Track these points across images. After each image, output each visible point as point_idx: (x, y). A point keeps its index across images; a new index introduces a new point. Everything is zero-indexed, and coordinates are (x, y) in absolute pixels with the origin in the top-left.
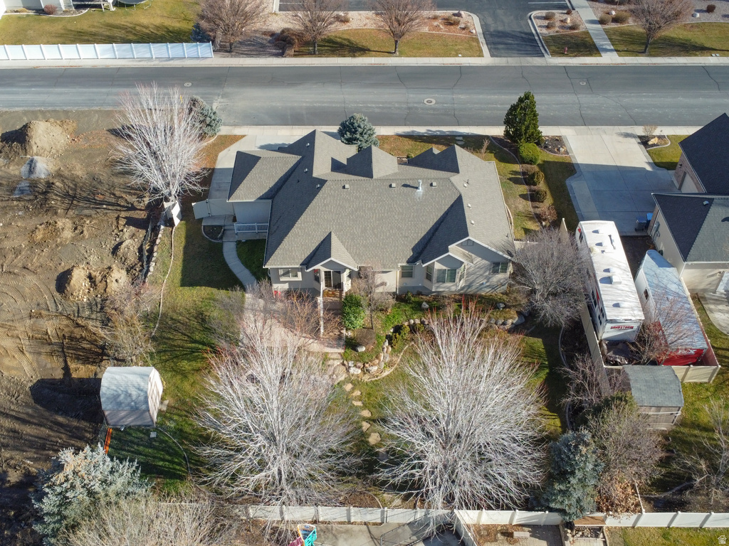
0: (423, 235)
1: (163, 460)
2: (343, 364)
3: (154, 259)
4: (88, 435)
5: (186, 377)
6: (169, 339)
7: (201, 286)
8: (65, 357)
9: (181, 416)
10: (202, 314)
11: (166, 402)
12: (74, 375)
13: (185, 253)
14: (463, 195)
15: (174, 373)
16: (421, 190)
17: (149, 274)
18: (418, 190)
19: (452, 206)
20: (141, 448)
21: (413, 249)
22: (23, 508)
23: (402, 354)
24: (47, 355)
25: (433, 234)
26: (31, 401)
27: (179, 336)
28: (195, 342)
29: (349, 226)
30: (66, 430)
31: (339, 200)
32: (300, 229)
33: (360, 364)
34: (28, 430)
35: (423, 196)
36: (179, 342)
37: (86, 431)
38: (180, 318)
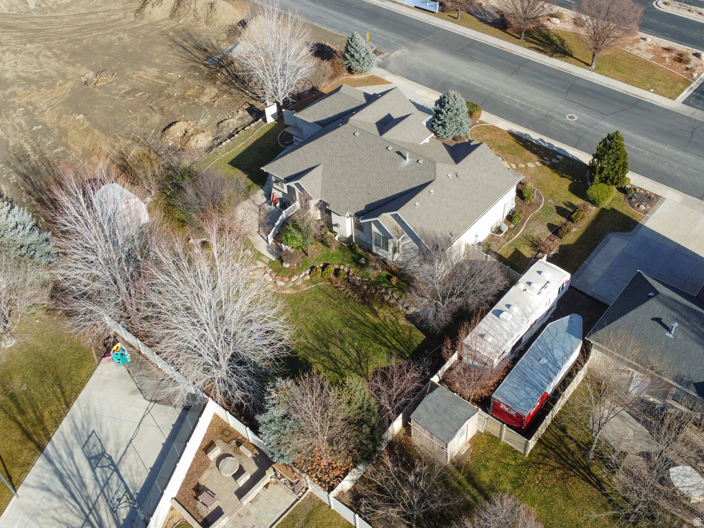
0: (382, 198)
2: (264, 268)
3: (232, 138)
16: (407, 162)
18: (405, 161)
21: (366, 206)
23: (313, 286)
29: (336, 166)
31: (345, 142)
33: (274, 275)
35: (405, 167)
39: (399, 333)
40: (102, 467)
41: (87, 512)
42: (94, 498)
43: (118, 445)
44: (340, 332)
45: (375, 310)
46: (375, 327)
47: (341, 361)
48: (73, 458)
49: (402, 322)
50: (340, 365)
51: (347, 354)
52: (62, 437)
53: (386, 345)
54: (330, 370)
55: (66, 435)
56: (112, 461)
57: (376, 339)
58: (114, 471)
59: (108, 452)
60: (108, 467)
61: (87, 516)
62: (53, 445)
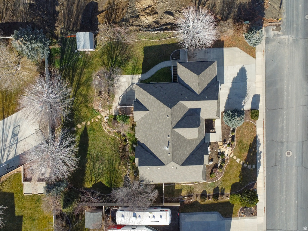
0: (149, 148)
1: (66, 57)
2: (108, 115)
3: (159, 32)
4: (75, 29)
5: (100, 58)
6: (118, 48)
7: (144, 56)
8: (107, 10)
9: (84, 59)
10: (130, 58)
11: (90, 53)
12: (98, 16)
13: (162, 45)
14: (165, 166)
15: (102, 53)
16: (167, 149)
17: (151, 32)
18: (167, 148)
19: (160, 161)
20: (70, 48)
21: (143, 143)
22: (48, 15)
23: (115, 136)
24: (108, 2)
25: (149, 152)
26: (87, 3)
27: (119, 51)
28: (116, 58)
29: (151, 118)
30: (76, 20)
31: (162, 114)
32: (150, 98)
33: (107, 121)
34: (75, 7)
35: (164, 149)
36: (116, 52)
37: (76, 27)
38: (128, 50)
39: (118, 178)
40: (14, 139)
41: (3, 149)
42: (6, 147)
43: (22, 136)
44: (104, 161)
45: (121, 164)
46: (114, 169)
47: (95, 170)
48: (9, 129)
49: (123, 176)
50: (94, 170)
51: (99, 170)
52: (11, 119)
53: (110, 178)
54: (90, 169)
55: (12, 119)
56: (18, 140)
57: (110, 173)
58: (16, 143)
59: (18, 136)
60: (16, 140)
61: (2, 150)
62: (7, 119)
